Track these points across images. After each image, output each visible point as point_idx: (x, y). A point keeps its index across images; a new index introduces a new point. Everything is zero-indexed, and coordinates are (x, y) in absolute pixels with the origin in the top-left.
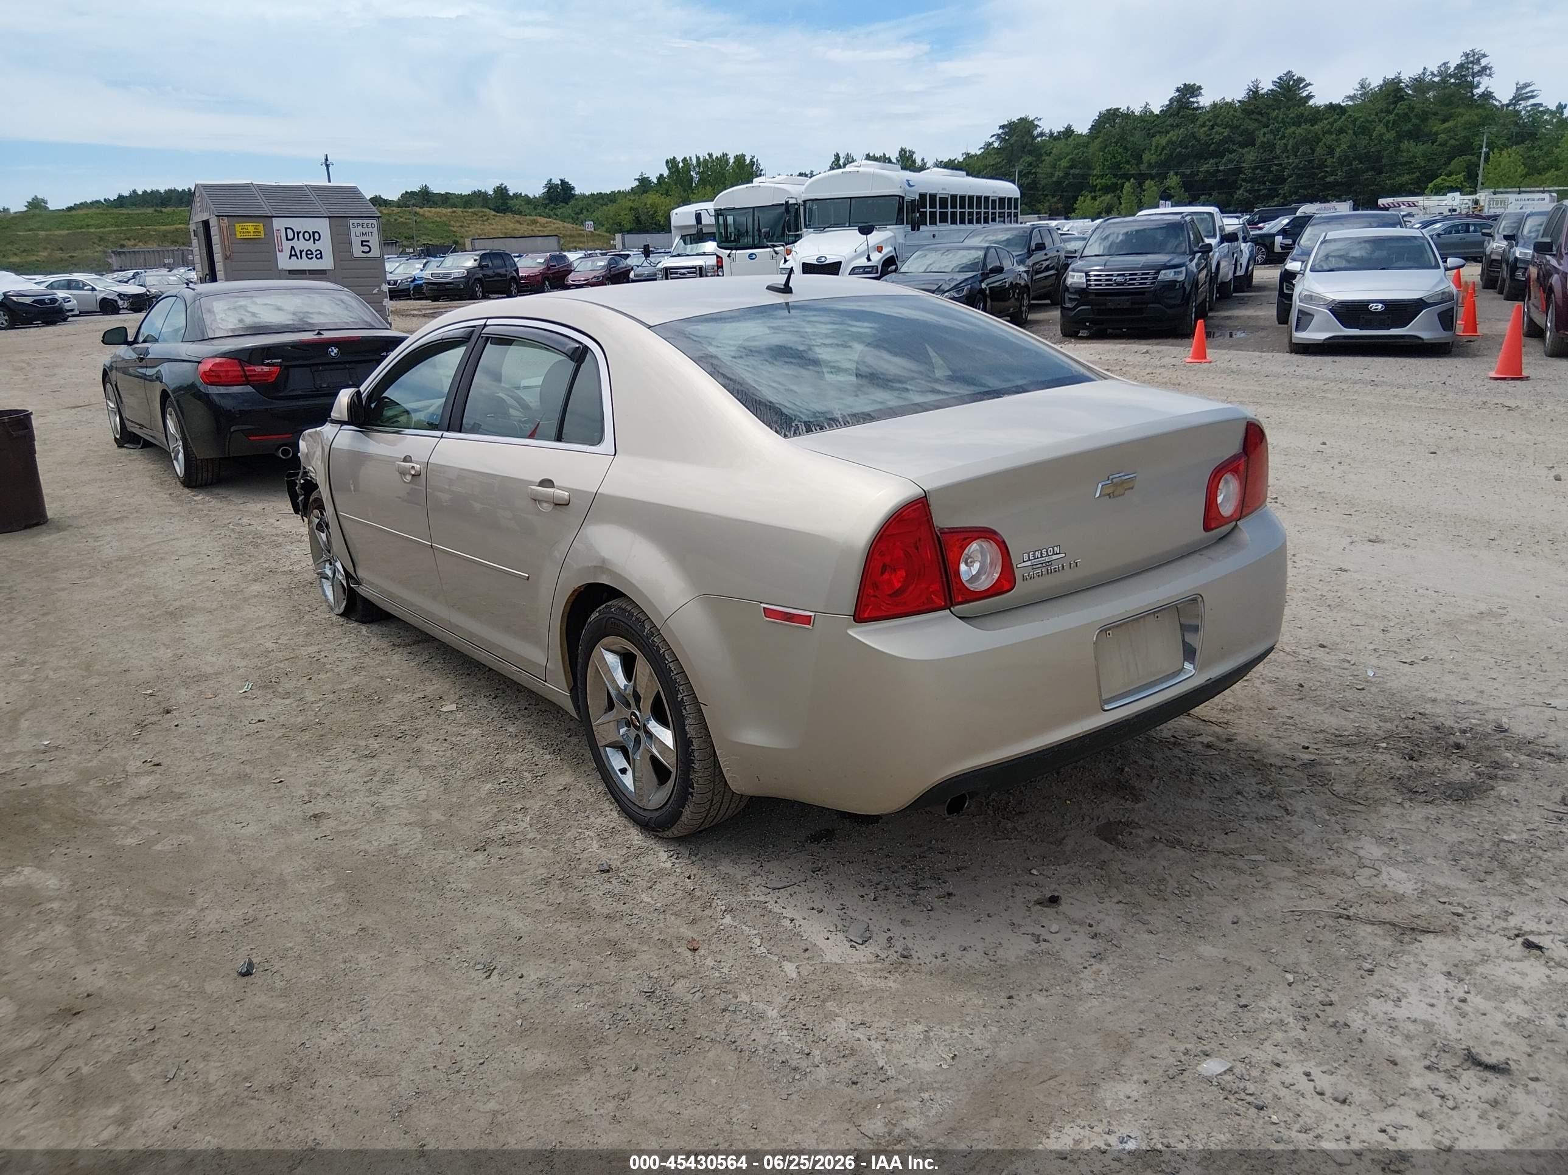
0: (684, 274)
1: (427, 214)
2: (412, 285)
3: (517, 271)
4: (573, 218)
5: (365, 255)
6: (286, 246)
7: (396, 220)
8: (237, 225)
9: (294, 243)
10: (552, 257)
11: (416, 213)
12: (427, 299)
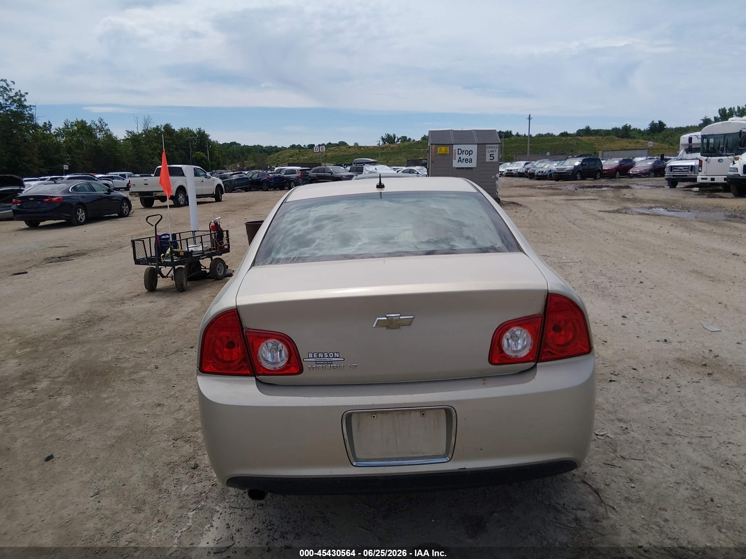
0: (682, 169)
1: (584, 140)
2: (549, 173)
3: (602, 167)
4: (662, 140)
5: (491, 161)
6: (458, 157)
7: (568, 143)
8: (438, 148)
9: (461, 156)
10: (624, 160)
11: (579, 140)
12: (553, 180)
